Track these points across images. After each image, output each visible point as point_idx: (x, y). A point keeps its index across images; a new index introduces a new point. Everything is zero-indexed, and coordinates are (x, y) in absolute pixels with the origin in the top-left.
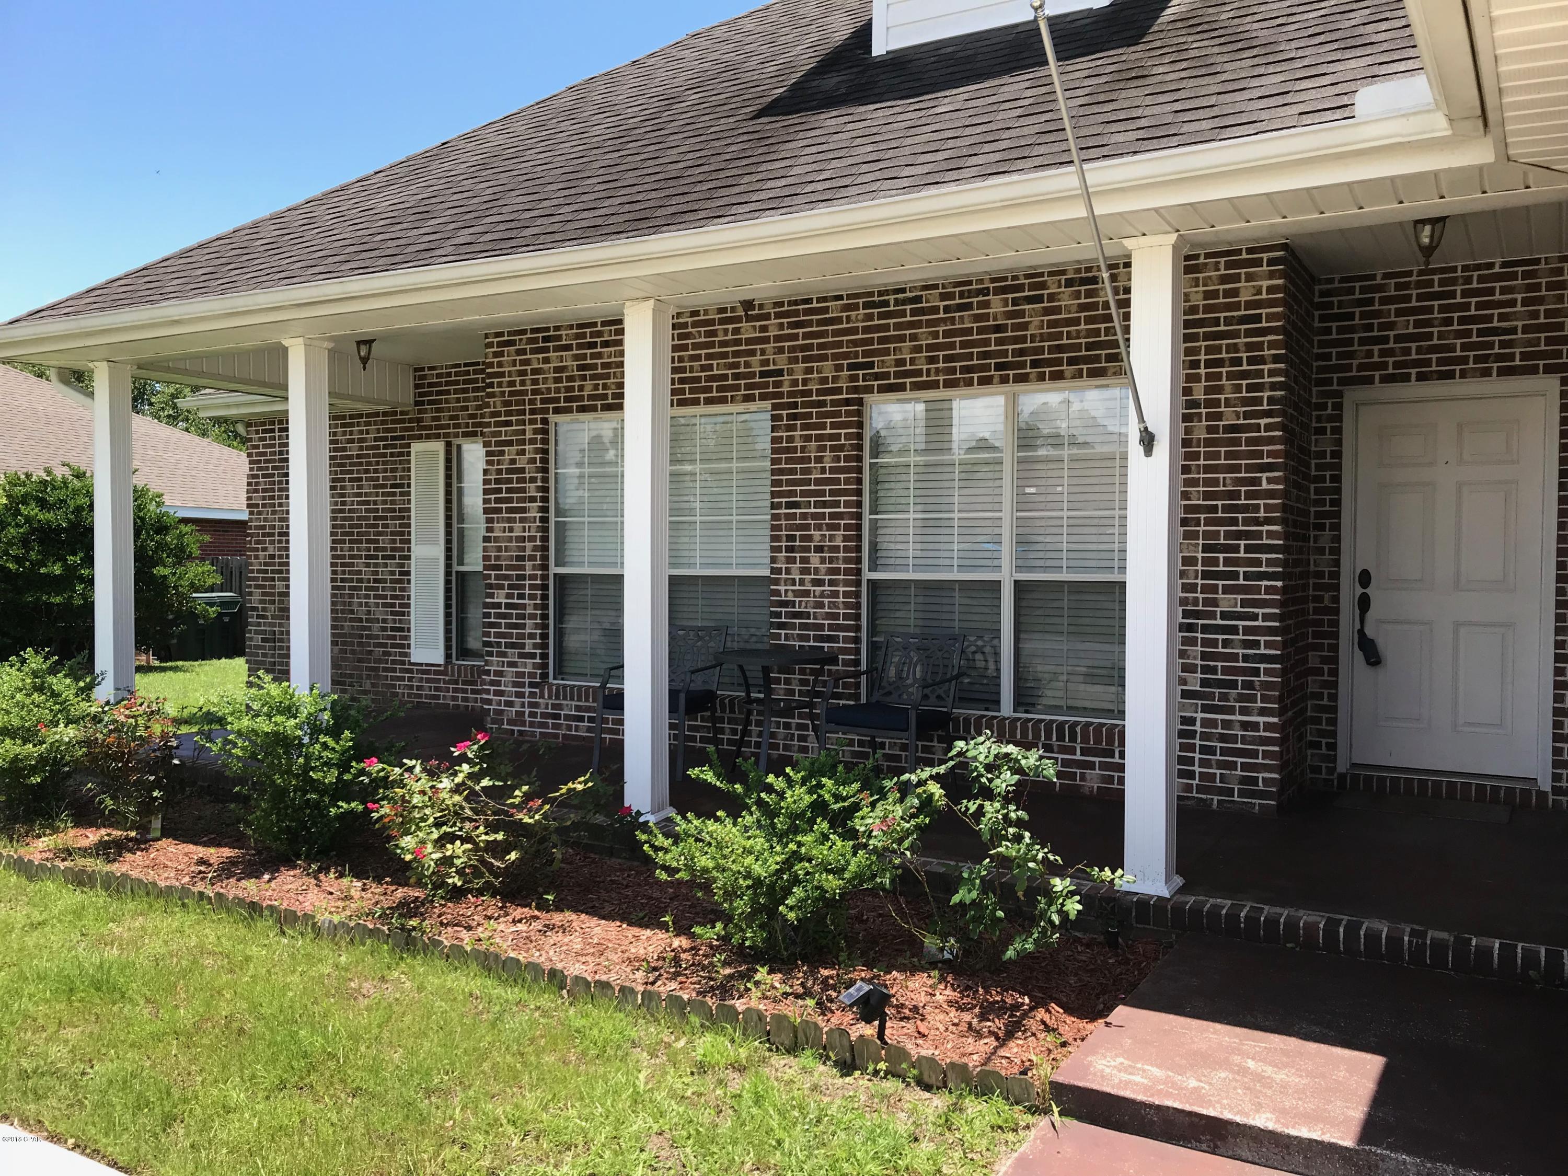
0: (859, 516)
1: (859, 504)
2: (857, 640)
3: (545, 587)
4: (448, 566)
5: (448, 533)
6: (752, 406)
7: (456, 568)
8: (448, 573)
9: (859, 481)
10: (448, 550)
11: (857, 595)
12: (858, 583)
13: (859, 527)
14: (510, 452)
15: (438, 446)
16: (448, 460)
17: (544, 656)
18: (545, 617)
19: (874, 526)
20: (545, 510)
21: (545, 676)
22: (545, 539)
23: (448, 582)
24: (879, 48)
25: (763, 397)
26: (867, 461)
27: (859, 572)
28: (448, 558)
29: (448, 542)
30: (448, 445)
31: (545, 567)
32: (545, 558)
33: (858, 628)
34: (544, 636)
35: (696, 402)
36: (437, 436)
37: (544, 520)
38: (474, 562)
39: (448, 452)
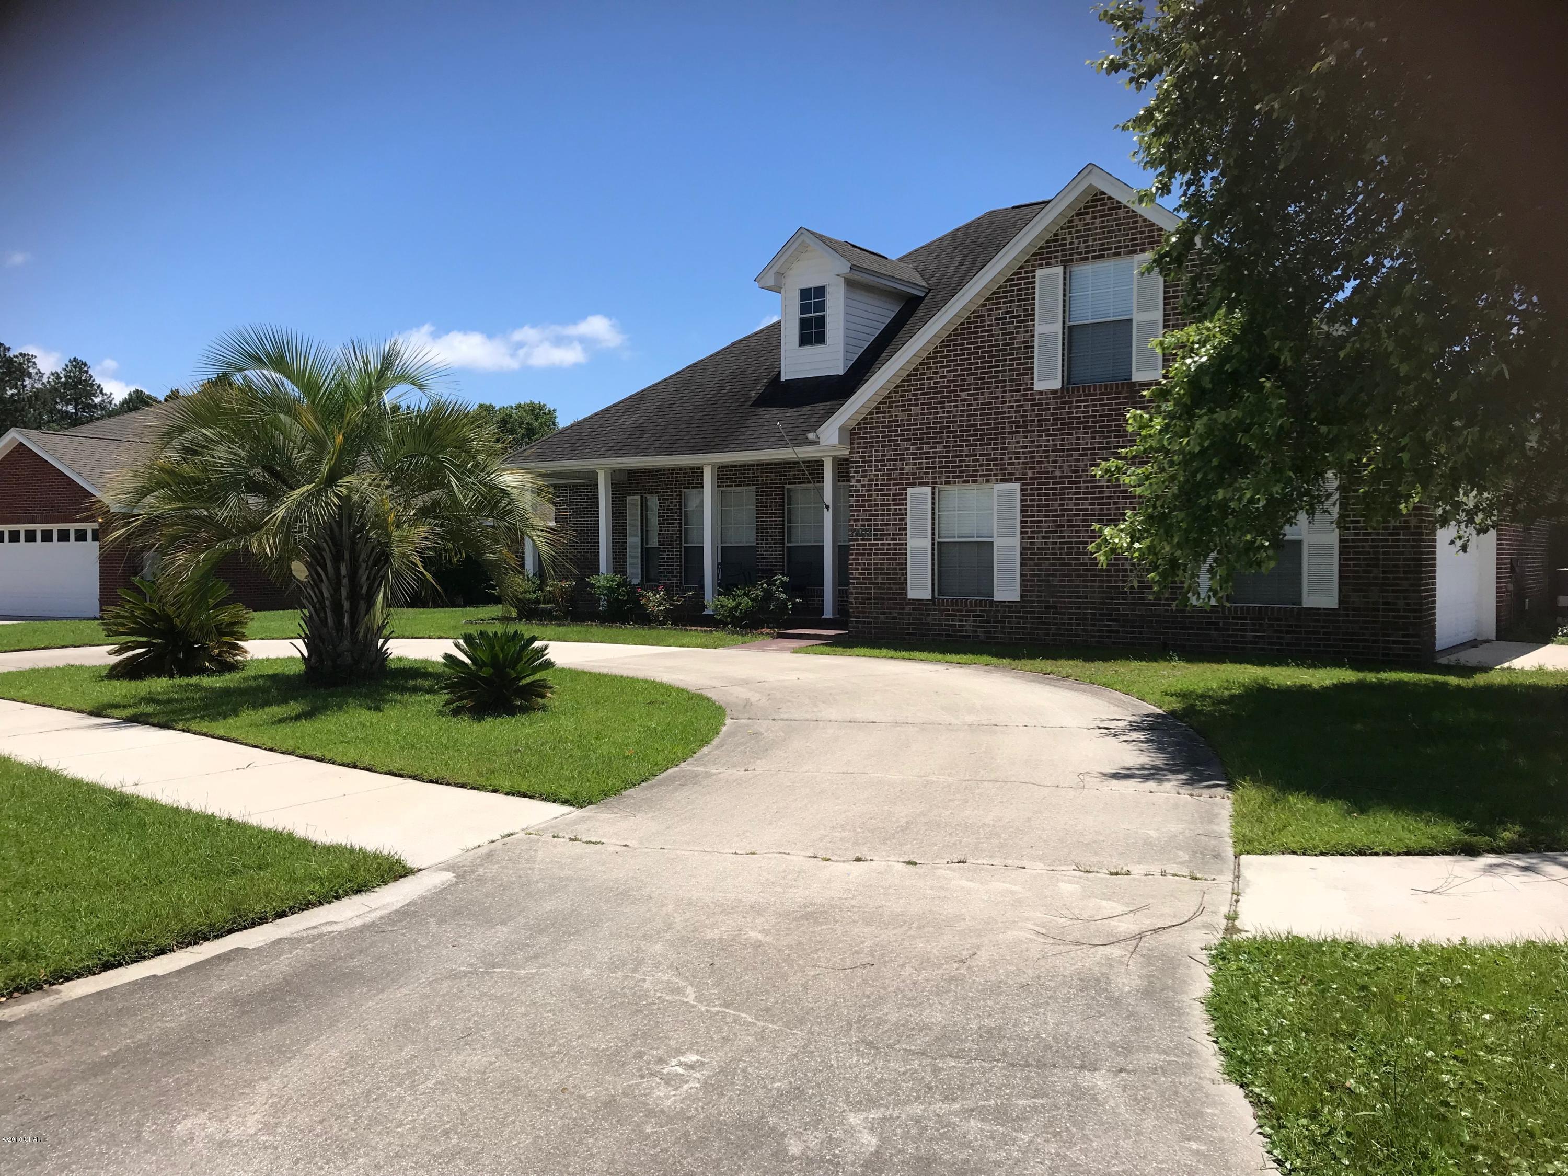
0: (783, 525)
1: (783, 521)
2: (783, 566)
3: (680, 551)
4: (642, 545)
5: (642, 532)
6: (750, 488)
7: (645, 546)
8: (642, 548)
9: (783, 513)
10: (642, 539)
11: (783, 551)
12: (783, 547)
13: (783, 529)
14: (668, 503)
15: (638, 498)
16: (642, 503)
17: (681, 576)
18: (681, 562)
19: (789, 528)
20: (680, 523)
21: (681, 583)
22: (681, 534)
23: (642, 552)
24: (783, 379)
25: (753, 485)
26: (786, 507)
27: (784, 543)
28: (642, 542)
29: (642, 536)
30: (642, 497)
31: (681, 544)
32: (681, 541)
33: (783, 562)
34: (681, 569)
35: (731, 486)
36: (637, 494)
37: (680, 527)
38: (654, 543)
39: (642, 500)
